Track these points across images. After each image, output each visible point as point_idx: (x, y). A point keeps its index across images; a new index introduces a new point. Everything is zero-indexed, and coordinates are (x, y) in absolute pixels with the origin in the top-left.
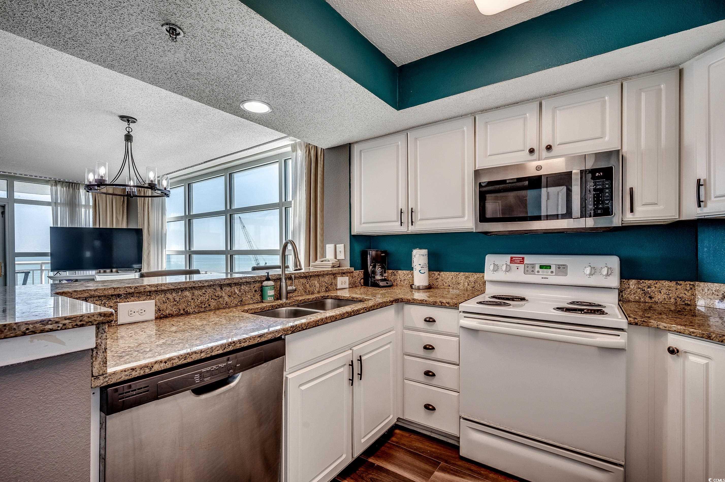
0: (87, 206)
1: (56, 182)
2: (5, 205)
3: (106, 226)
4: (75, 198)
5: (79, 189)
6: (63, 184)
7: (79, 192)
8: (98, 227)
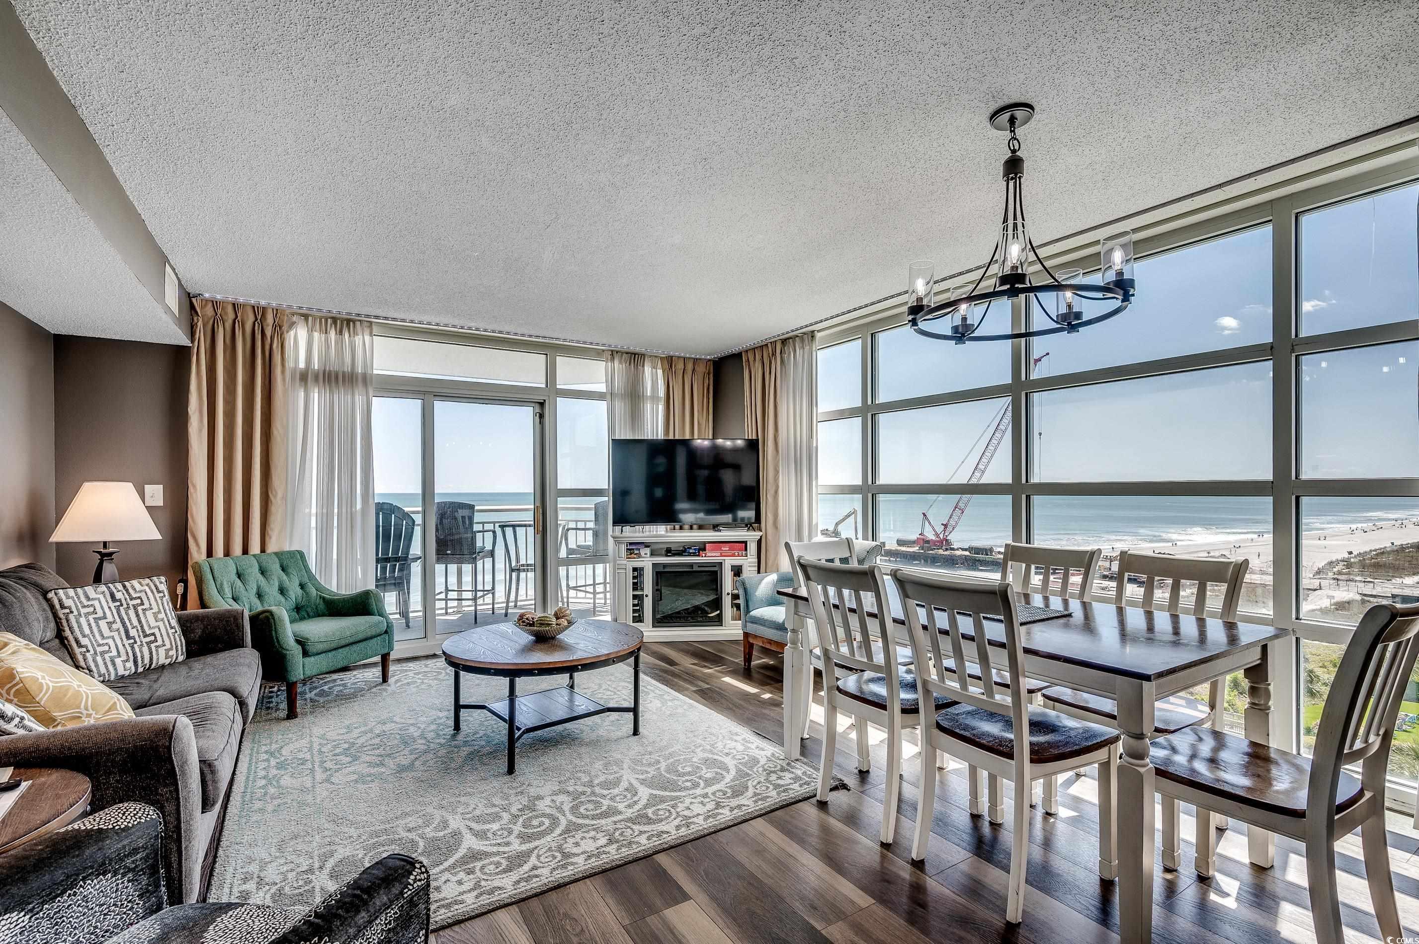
0: (654, 398)
1: (614, 354)
2: (545, 400)
3: (684, 436)
4: (638, 381)
5: (643, 366)
6: (622, 356)
7: (644, 370)
8: (671, 437)
